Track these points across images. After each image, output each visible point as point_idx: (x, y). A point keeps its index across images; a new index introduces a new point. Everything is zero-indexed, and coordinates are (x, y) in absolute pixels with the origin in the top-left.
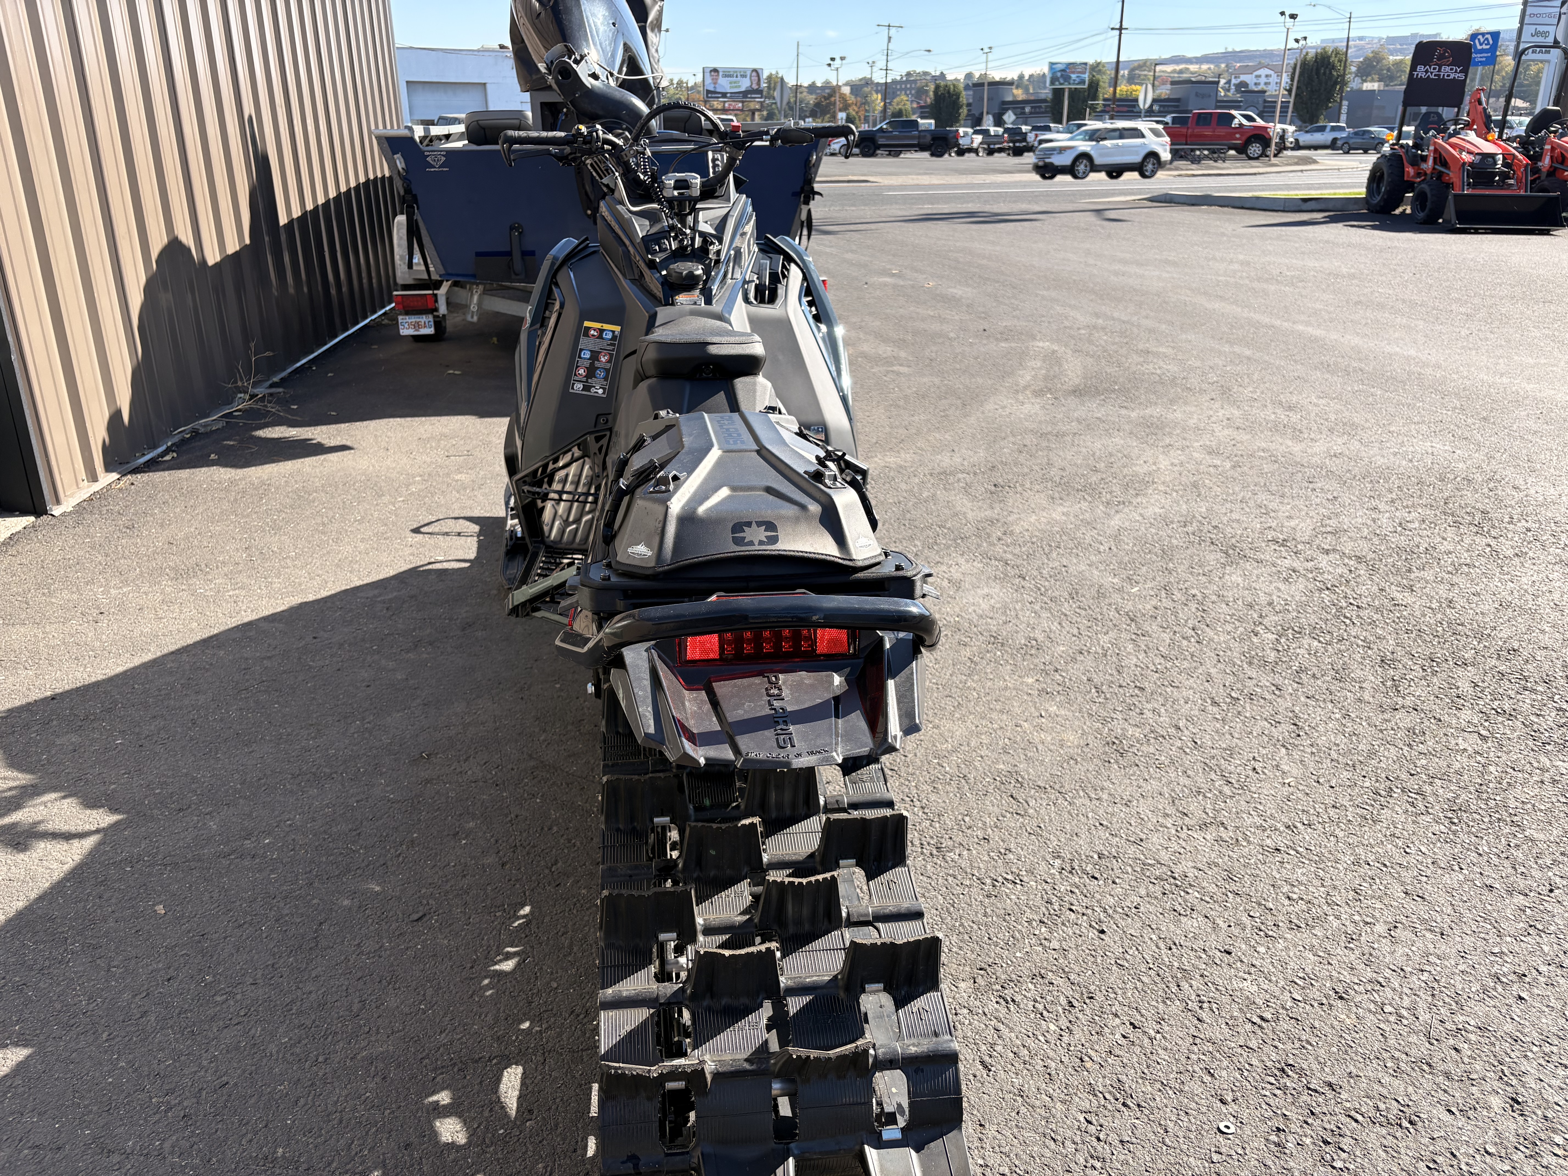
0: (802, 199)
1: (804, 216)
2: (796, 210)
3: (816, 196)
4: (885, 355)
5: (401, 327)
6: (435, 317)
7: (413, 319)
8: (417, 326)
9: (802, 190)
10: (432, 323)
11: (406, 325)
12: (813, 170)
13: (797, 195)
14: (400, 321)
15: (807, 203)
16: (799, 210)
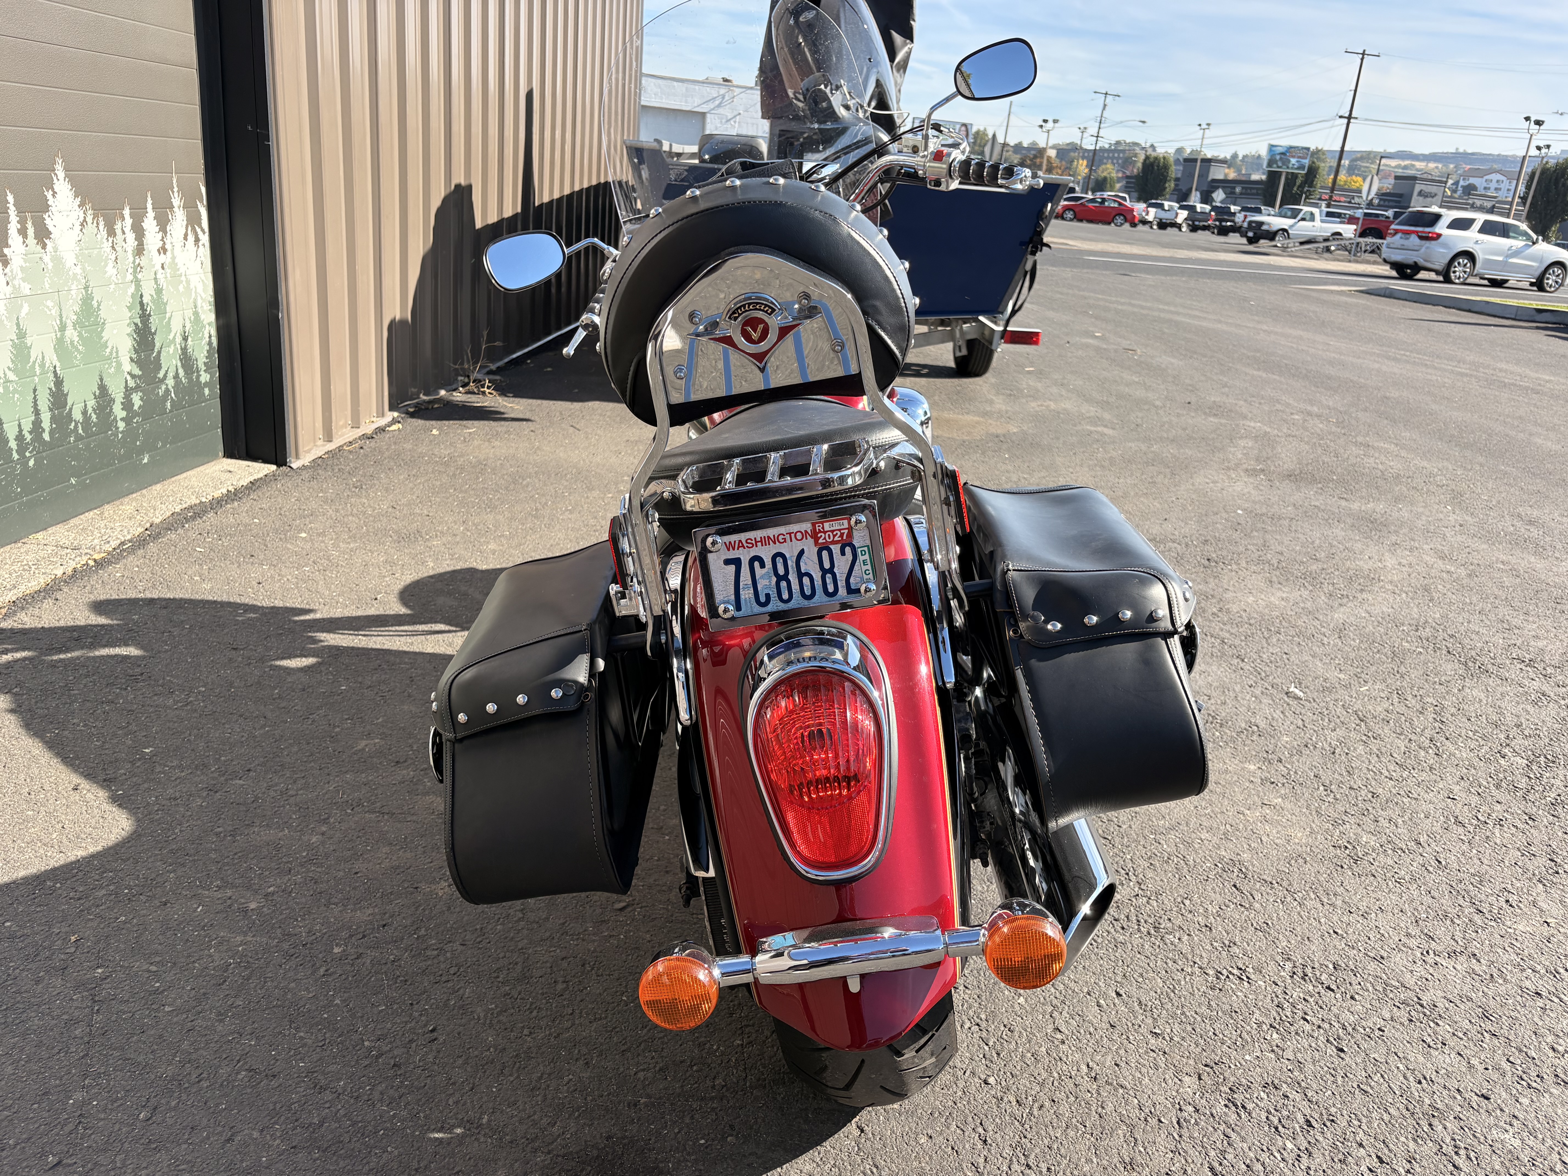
0: (1029, 249)
1: (1028, 266)
2: (1021, 259)
3: (1044, 248)
4: (1088, 415)
9: (1031, 240)
13: (1024, 243)
15: (1034, 253)
16: (1024, 260)
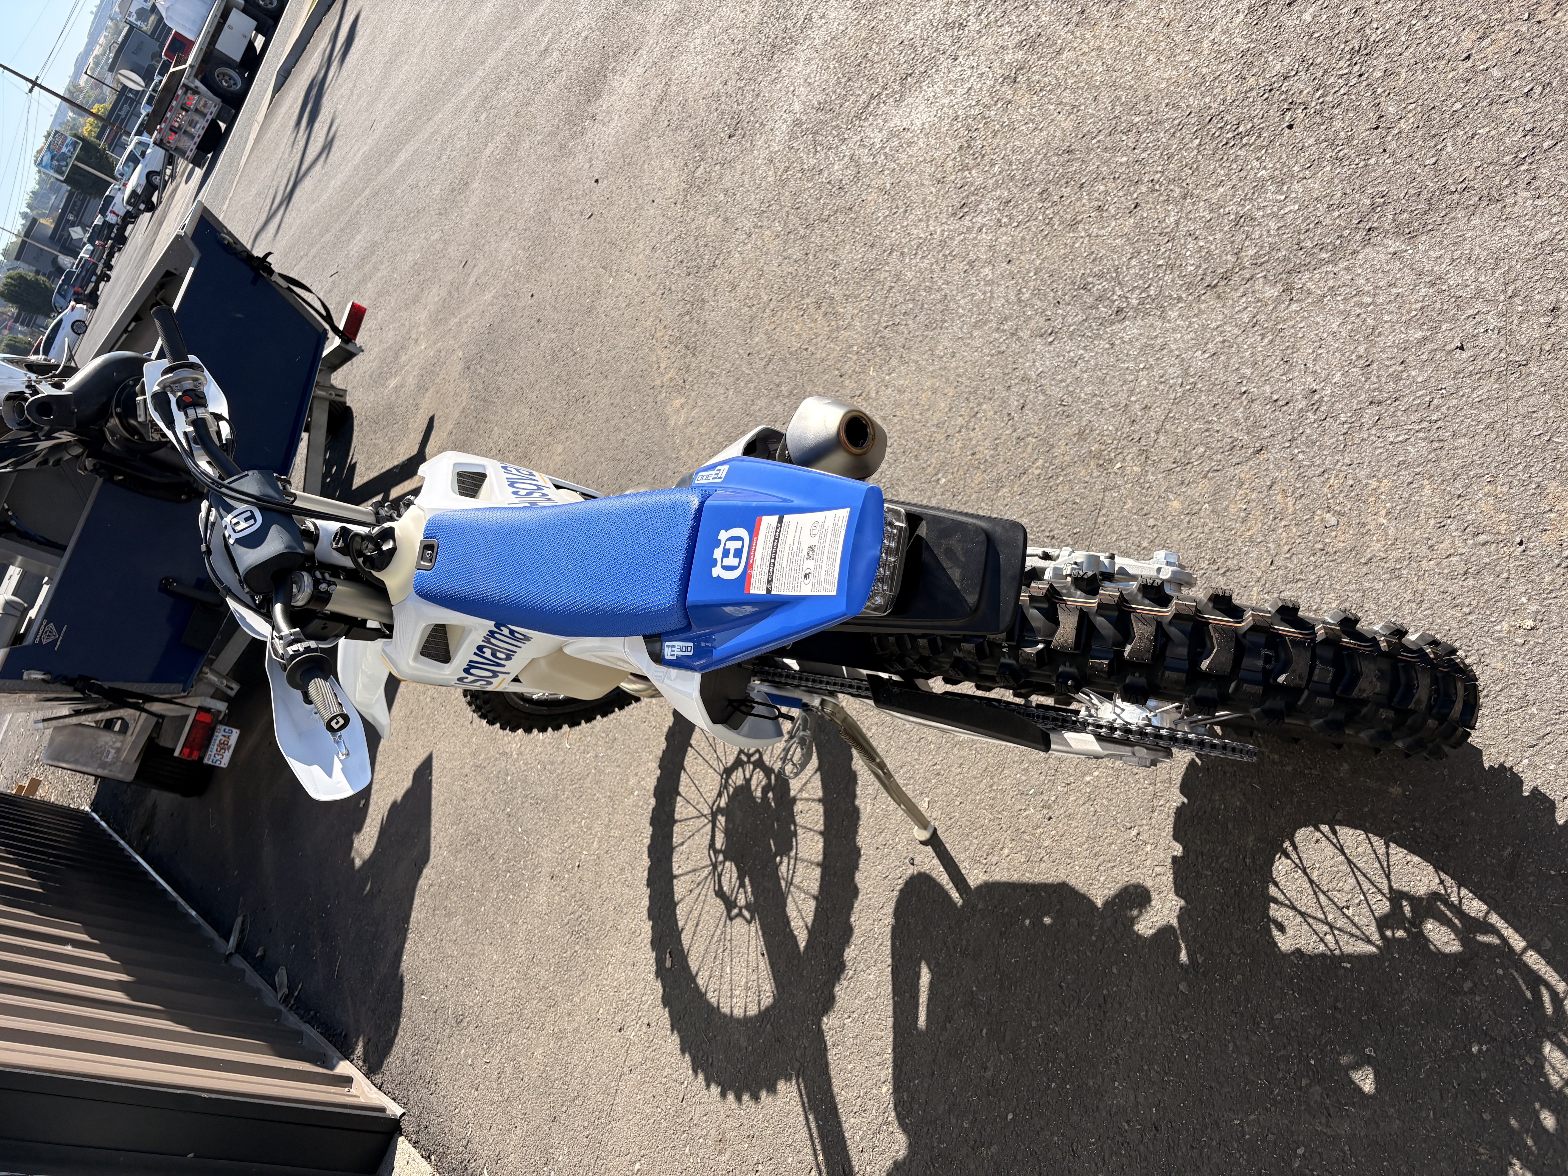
0: (265, 275)
1: (283, 283)
2: (272, 288)
3: (268, 260)
5: (217, 764)
6: (222, 722)
7: (214, 747)
8: (224, 746)
9: (256, 270)
10: (228, 728)
11: (218, 757)
12: (238, 247)
13: (257, 278)
14: (210, 762)
15: (271, 272)
16: (275, 285)
